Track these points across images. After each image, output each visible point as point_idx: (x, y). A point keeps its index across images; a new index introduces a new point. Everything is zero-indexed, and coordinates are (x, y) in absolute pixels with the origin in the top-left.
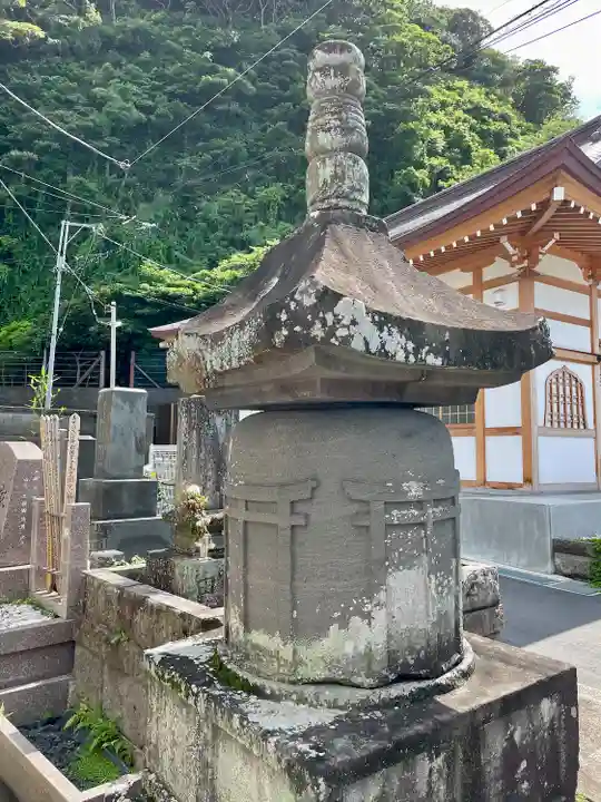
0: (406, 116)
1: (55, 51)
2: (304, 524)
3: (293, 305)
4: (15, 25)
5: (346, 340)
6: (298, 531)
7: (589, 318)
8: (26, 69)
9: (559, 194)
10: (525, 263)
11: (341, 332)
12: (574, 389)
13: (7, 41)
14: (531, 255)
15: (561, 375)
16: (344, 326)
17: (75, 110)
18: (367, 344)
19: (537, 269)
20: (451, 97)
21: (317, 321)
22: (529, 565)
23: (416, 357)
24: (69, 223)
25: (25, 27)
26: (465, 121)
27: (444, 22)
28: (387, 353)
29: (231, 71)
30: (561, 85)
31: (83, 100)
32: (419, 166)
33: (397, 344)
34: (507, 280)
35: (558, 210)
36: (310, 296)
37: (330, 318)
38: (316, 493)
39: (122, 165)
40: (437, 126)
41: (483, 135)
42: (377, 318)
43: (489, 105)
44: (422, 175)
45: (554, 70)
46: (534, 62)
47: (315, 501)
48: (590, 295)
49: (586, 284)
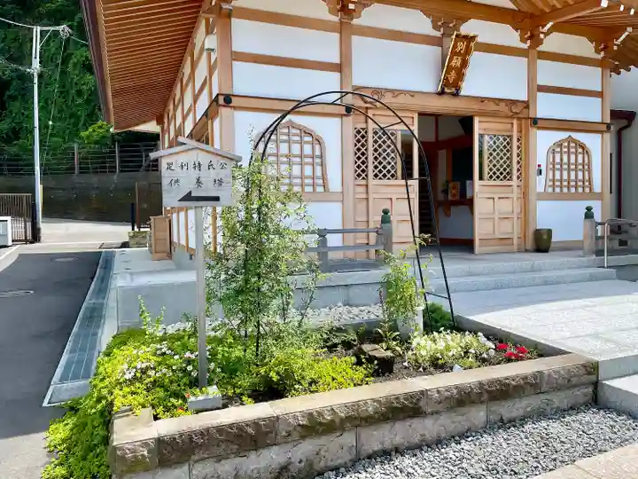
7: (338, 61)
49: (335, 19)
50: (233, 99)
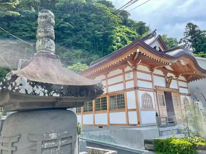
0: (111, 34)
1: (23, 18)
2: (15, 150)
3: (4, 80)
4: (13, 12)
5: (18, 90)
6: (14, 152)
7: (151, 80)
8: (15, 23)
9: (138, 51)
10: (134, 67)
11: (16, 88)
12: (149, 98)
13: (10, 16)
14: (135, 65)
15: (145, 95)
16: (17, 86)
17: (28, 32)
18: (26, 91)
19: (137, 68)
20: (122, 30)
21: (10, 85)
22: (139, 148)
23: (49, 95)
24: (21, 60)
25: (15, 13)
26: (125, 35)
27: (119, 13)
28: (35, 94)
29: (68, 23)
30: (147, 27)
31: (30, 30)
32: (114, 45)
33: (40, 91)
34: (130, 71)
35: (139, 54)
36: (10, 77)
37: (14, 84)
38: (20, 139)
39: (31, 44)
40: (118, 36)
41: (129, 38)
42: (32, 83)
43: (130, 31)
44: (115, 47)
45: (145, 23)
46: (140, 22)
47: (19, 142)
48: (151, 74)
49: (150, 72)
50: (139, 88)
